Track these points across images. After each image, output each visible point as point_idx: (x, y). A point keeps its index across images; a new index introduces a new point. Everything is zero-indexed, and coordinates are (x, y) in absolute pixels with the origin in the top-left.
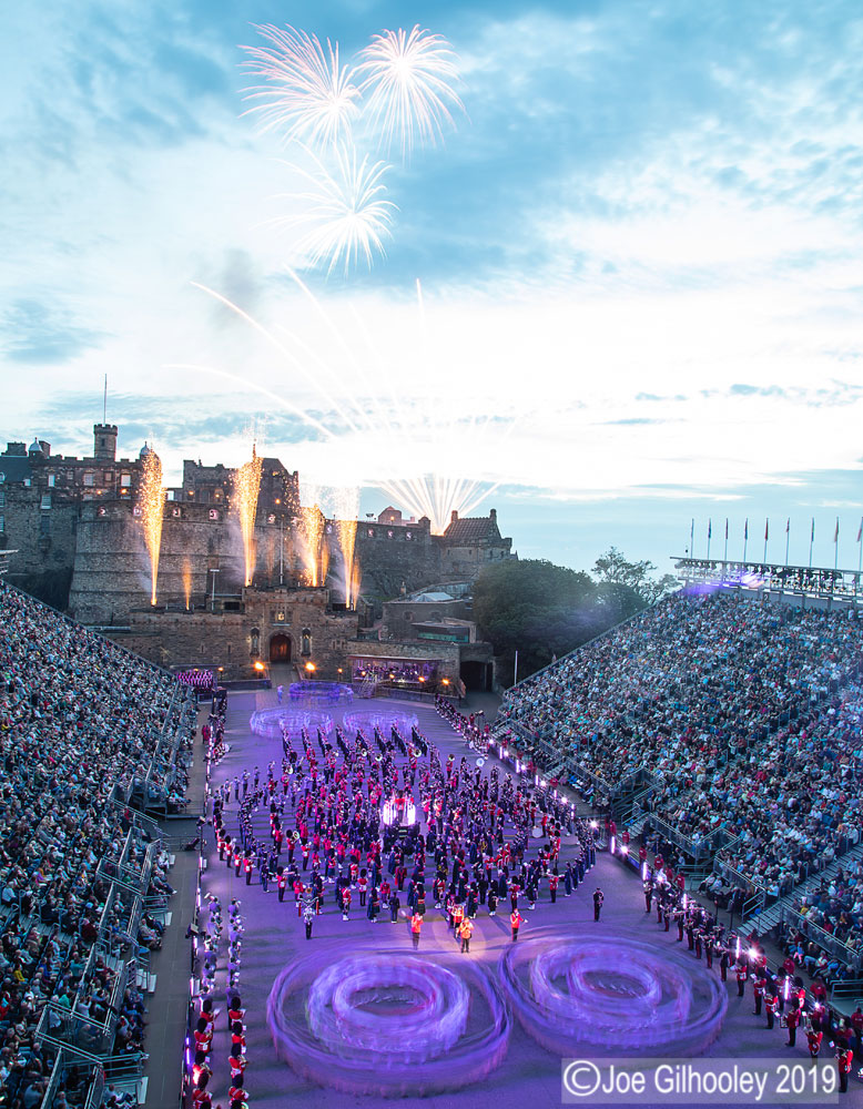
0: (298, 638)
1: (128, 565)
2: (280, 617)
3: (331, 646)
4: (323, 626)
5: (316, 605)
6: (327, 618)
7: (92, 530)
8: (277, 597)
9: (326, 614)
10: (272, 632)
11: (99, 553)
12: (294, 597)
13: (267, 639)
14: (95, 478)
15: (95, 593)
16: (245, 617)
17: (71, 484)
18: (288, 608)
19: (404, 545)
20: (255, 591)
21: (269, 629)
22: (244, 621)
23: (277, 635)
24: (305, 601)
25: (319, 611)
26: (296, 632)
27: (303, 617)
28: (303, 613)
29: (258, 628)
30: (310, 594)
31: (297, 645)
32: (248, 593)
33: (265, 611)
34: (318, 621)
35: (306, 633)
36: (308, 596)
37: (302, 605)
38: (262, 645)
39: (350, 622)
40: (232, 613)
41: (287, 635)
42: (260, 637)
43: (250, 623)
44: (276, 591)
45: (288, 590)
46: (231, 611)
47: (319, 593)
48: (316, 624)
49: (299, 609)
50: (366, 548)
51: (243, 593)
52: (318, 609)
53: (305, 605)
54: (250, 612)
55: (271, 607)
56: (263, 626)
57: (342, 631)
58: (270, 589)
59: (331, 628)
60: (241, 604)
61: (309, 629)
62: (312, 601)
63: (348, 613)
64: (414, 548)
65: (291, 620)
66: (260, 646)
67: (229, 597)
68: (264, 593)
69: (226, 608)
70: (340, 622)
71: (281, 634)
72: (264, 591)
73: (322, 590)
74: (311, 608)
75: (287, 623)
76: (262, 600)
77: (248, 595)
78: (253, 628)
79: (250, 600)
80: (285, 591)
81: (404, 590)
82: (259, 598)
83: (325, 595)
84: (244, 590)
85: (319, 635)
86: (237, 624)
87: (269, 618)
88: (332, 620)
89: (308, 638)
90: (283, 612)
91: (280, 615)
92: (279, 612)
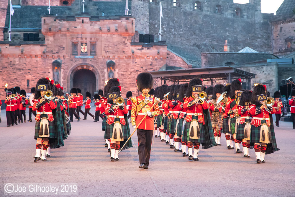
0: (103, 72)
2: (84, 49)
4: (129, 57)
5: (120, 35)
6: (134, 48)
8: (79, 27)
9: (133, 44)
10: (74, 64)
12: (96, 26)
13: (69, 73)
16: (43, 49)
18: (91, 39)
19: (233, 21)
20: (55, 20)
21: (71, 62)
22: (44, 52)
23: (80, 68)
24: (109, 31)
25: (124, 42)
26: (100, 65)
27: (106, 49)
28: (108, 43)
29: (59, 61)
30: (114, 23)
31: (102, 78)
32: (47, 23)
33: (66, 42)
34: (124, 52)
35: (111, 65)
36: (112, 25)
37: (106, 35)
38: (64, 79)
39: (158, 53)
40: (30, 44)
41: (91, 69)
42: (62, 70)
43: (50, 55)
44: (78, 20)
45: (90, 19)
46: (30, 42)
47: (124, 22)
48: (121, 56)
49: (103, 39)
50: (193, 21)
51: (42, 22)
52: (124, 40)
53: (109, 35)
54: (50, 43)
55: (72, 38)
56: (64, 59)
57: (150, 63)
58: (71, 18)
59: (137, 60)
60: (40, 36)
61: (114, 61)
62: (116, 30)
63: (156, 44)
64: (244, 24)
65: (95, 52)
66: (62, 80)
67: (30, 30)
68: (64, 22)
69: (25, 40)
70: (148, 54)
71: (85, 67)
72: (64, 20)
73: (127, 19)
74: (116, 38)
75: (91, 55)
76: (63, 29)
77: (47, 24)
78: (53, 60)
79: (50, 30)
80: (87, 20)
81: (227, 49)
82: (59, 27)
83: (130, 25)
84: (43, 19)
85: (124, 67)
86: (36, 56)
87: (71, 51)
88: (138, 51)
89: (113, 70)
90: (86, 44)
91: (83, 47)
92: (82, 44)
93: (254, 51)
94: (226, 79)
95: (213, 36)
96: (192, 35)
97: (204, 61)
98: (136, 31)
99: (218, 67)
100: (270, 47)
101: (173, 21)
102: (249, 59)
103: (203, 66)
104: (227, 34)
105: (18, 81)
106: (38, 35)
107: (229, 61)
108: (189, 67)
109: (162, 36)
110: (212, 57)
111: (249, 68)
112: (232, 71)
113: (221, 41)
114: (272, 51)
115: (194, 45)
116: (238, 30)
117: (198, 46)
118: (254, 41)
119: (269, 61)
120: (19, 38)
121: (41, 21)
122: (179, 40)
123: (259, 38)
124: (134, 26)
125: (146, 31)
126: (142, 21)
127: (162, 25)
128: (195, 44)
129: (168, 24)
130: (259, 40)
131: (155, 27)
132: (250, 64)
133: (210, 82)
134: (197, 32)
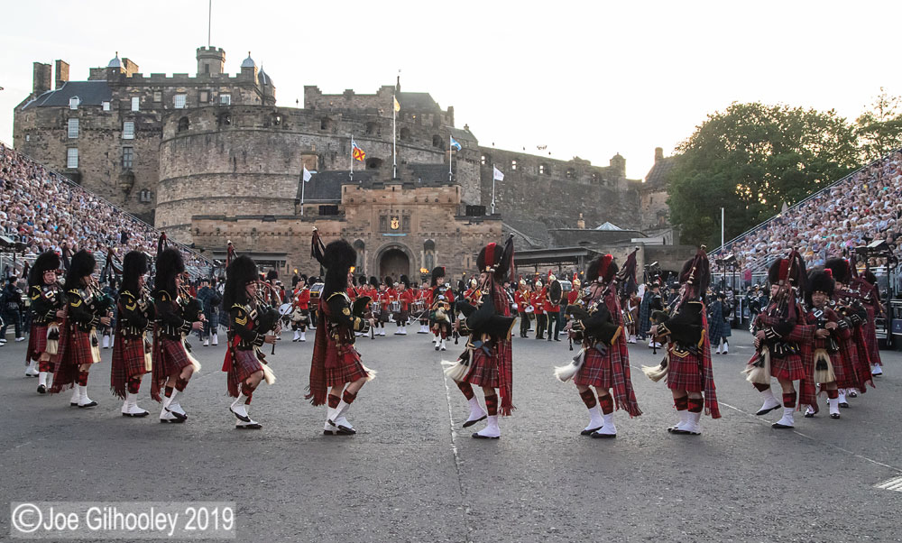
0: (418, 254)
1: (215, 188)
2: (394, 224)
3: (464, 263)
4: (452, 235)
5: (442, 205)
6: (459, 224)
7: (173, 149)
8: (388, 197)
9: (458, 218)
10: (382, 244)
11: (181, 177)
12: (411, 195)
13: (375, 255)
14: (187, 99)
15: (175, 227)
16: (344, 225)
17: (159, 106)
18: (403, 211)
19: (590, 189)
20: (358, 189)
21: (378, 241)
22: (344, 230)
23: (389, 249)
24: (427, 201)
25: (446, 215)
26: (415, 245)
27: (424, 224)
28: (425, 217)
29: (363, 240)
30: (433, 191)
31: (417, 262)
32: (348, 191)
33: (371, 215)
34: (446, 228)
35: (429, 246)
36: (432, 194)
37: (423, 206)
38: (369, 262)
39: (491, 230)
40: (327, 219)
41: (403, 250)
42: (366, 252)
43: (352, 233)
44: (387, 188)
45: (403, 186)
46: (326, 216)
47: (446, 190)
48: (443, 233)
49: (419, 212)
50: (538, 188)
51: (343, 191)
52: (446, 212)
53: (427, 206)
54: (352, 217)
55: (380, 211)
56: (369, 238)
57: (480, 243)
58: (378, 186)
59: (463, 239)
60: (340, 208)
61: (433, 240)
62: (437, 201)
63: (488, 218)
64: (603, 193)
65: (408, 228)
66: (366, 265)
67: (327, 202)
68: (370, 191)
69: (320, 213)
70: (477, 230)
71: (396, 248)
72: (369, 188)
73: (450, 186)
74: (436, 210)
75: (404, 232)
76: (368, 200)
77: (349, 194)
78: (356, 240)
79: (352, 201)
80: (398, 187)
81: (582, 224)
82: (364, 197)
83: (454, 193)
84: (343, 187)
85: (446, 248)
86: (334, 234)
87: (378, 226)
88: (465, 227)
89: (432, 252)
90: (397, 217)
91: (393, 222)
92: (392, 218)
93: (617, 228)
94: (577, 263)
95: (564, 208)
96: (536, 206)
97: (552, 239)
98: (462, 202)
99: (568, 248)
100: (638, 222)
101: (512, 188)
102: (610, 238)
103: (551, 247)
104: (583, 205)
105: (311, 266)
106: (337, 207)
107: (584, 240)
108: (533, 247)
109: (496, 207)
110: (561, 235)
111: (607, 250)
112: (586, 254)
113: (575, 214)
114: (640, 227)
115: (540, 219)
116: (597, 201)
117: (545, 221)
118: (618, 215)
119: (633, 240)
120: (313, 212)
121: (341, 190)
122: (520, 212)
123: (624, 211)
124: (459, 194)
125: (477, 201)
126: (471, 188)
127: (497, 194)
128: (541, 217)
129: (505, 192)
130: (624, 213)
131: (488, 196)
132: (608, 244)
133: (558, 269)
134: (544, 202)
